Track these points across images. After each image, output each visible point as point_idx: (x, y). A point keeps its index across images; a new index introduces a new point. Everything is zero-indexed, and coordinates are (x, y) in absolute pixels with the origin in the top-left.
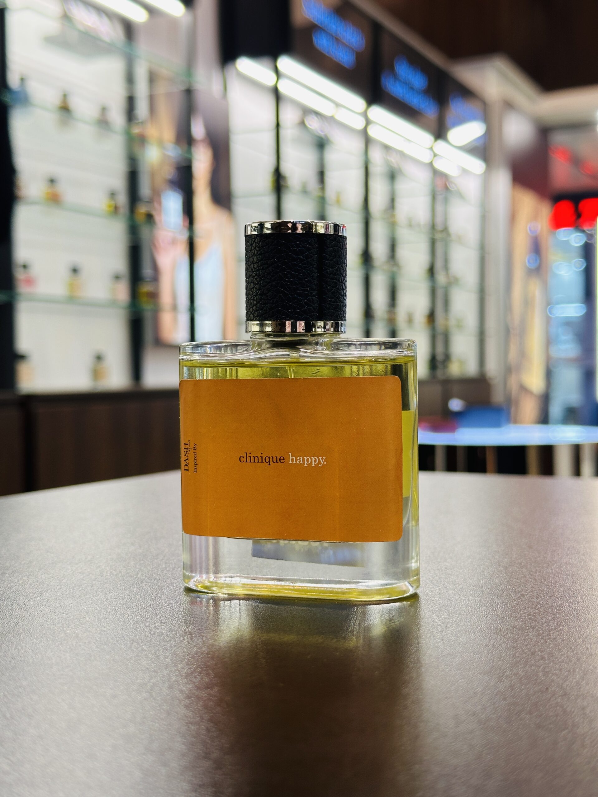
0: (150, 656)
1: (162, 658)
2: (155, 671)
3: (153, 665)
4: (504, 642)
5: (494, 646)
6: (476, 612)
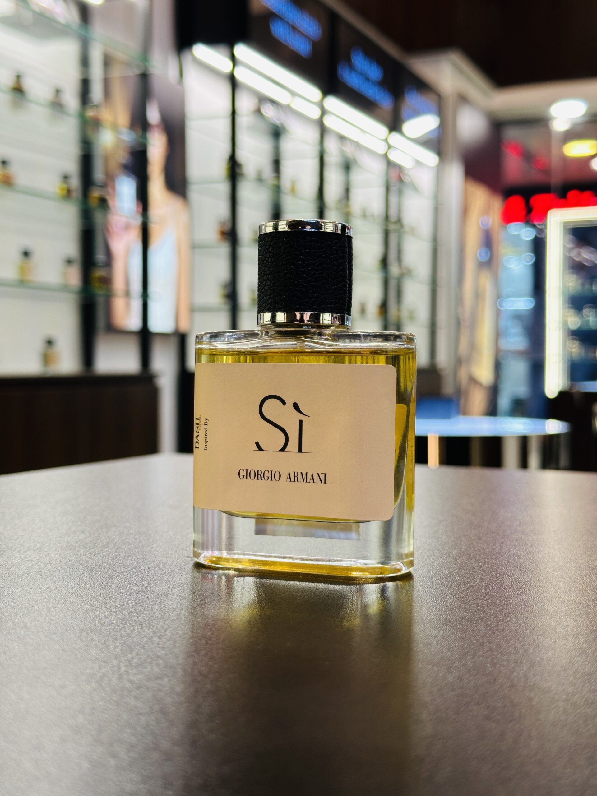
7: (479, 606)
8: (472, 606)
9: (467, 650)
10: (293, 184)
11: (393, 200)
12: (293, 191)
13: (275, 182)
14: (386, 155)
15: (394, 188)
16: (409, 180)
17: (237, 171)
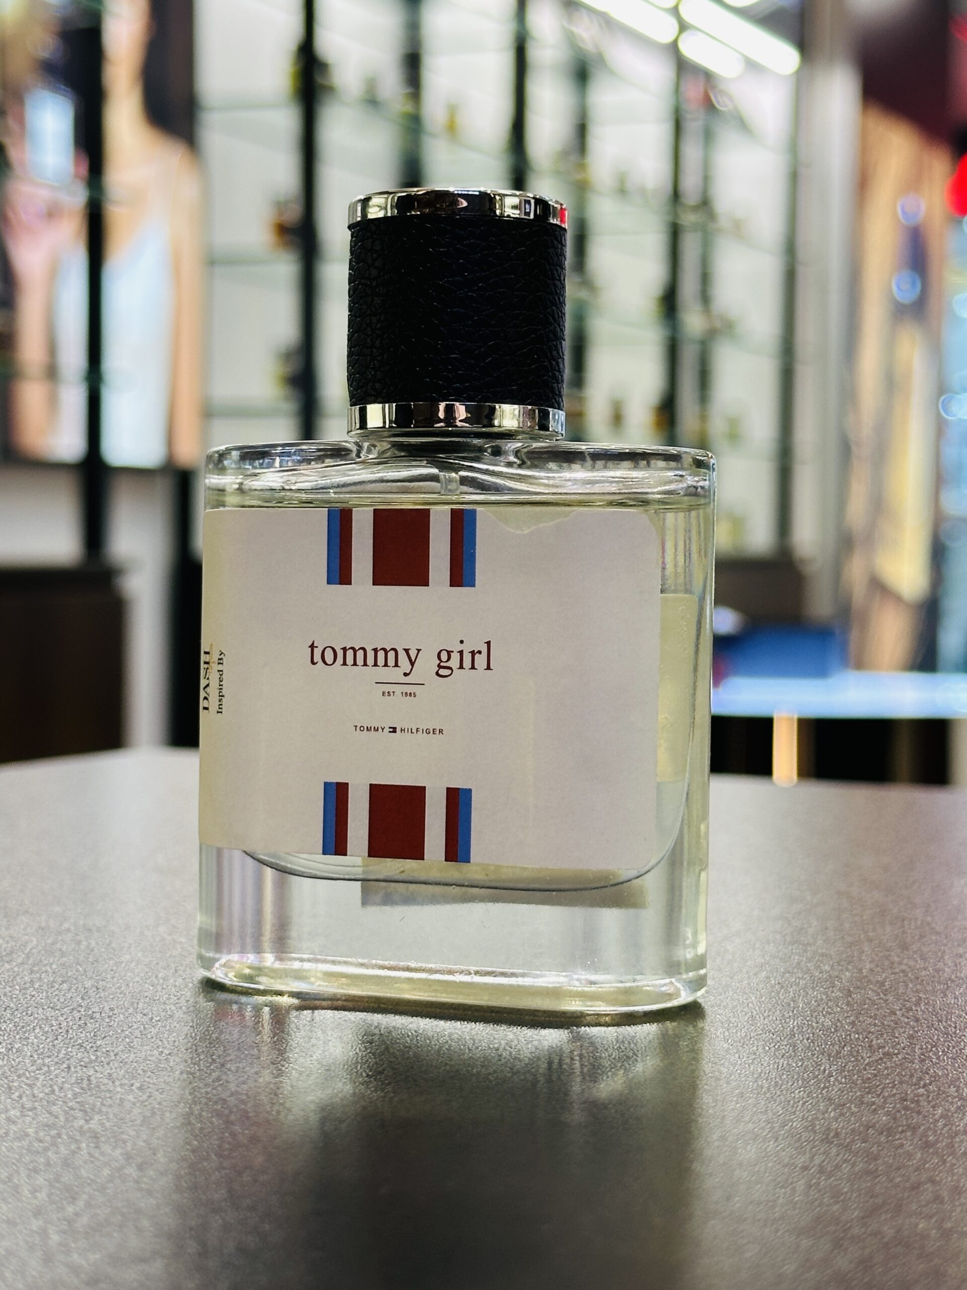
4: (845, 1161)
5: (822, 1170)
7: (906, 1100)
8: (889, 1101)
9: (879, 1201)
10: (453, 111)
11: (692, 152)
12: (452, 129)
13: (408, 108)
14: (674, 46)
15: (693, 126)
16: (731, 107)
17: (319, 80)
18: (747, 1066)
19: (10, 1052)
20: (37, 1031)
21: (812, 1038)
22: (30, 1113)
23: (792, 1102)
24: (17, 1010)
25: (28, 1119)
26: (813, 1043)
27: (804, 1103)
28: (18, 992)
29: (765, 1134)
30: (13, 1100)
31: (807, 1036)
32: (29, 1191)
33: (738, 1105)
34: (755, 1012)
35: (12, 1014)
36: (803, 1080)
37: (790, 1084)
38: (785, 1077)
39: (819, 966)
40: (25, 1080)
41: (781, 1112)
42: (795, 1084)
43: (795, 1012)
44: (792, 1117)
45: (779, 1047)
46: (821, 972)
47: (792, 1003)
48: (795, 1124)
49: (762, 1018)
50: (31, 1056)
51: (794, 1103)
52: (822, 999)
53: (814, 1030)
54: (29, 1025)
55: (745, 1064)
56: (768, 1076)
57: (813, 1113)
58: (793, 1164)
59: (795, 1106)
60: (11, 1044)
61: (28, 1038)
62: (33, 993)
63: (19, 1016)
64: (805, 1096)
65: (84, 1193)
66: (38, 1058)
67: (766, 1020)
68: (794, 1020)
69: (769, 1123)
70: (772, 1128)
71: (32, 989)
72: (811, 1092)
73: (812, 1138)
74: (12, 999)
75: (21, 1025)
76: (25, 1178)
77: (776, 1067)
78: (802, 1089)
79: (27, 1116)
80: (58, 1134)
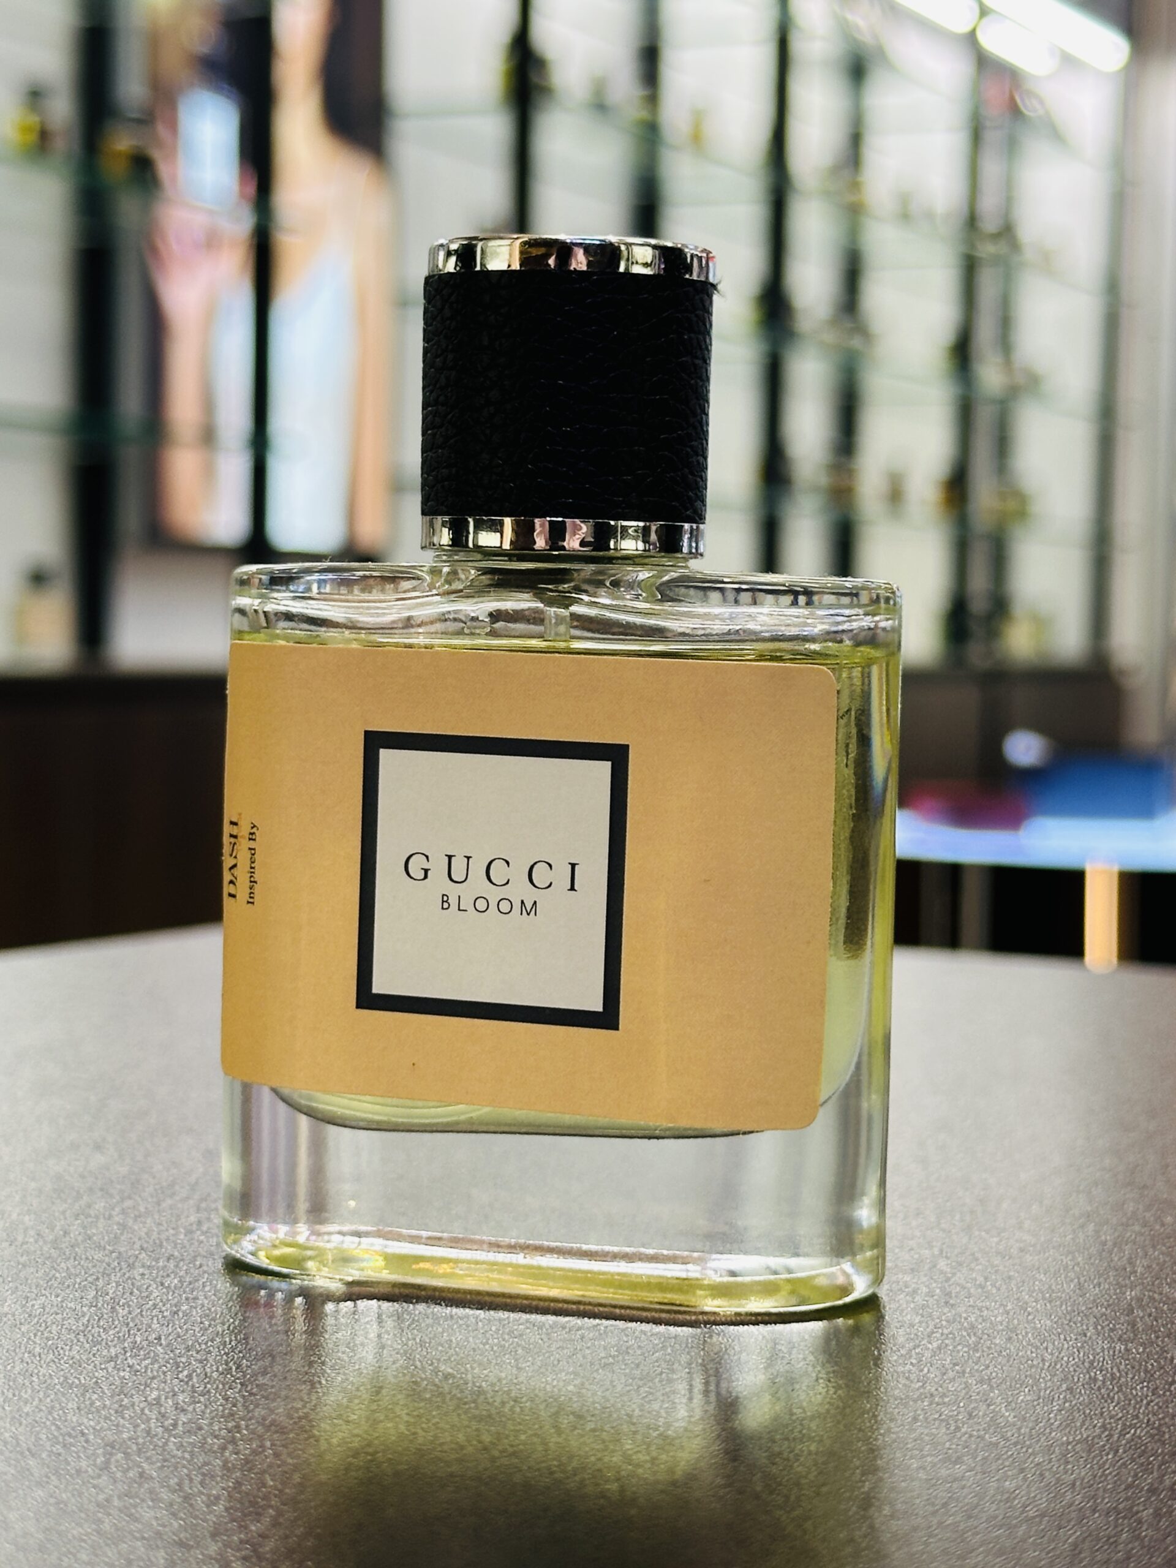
0: (165, 1495)
1: (199, 1501)
2: (182, 1544)
3: (176, 1525)
6: (1116, 1389)
10: (698, 119)
11: (992, 168)
12: (697, 140)
13: (644, 114)
14: (972, 37)
15: (992, 137)
16: (1041, 112)
17: (534, 78)
18: (1075, 1350)
19: (176, 1317)
20: (207, 1289)
21: (1154, 1314)
22: (202, 1399)
23: (1132, 1402)
24: (182, 1260)
25: (199, 1407)
26: (1157, 1321)
27: (1148, 1404)
28: (182, 1237)
29: (1101, 1443)
30: (182, 1381)
31: (1148, 1311)
32: (203, 1502)
33: (1067, 1405)
34: (1082, 1279)
35: (177, 1266)
36: (1146, 1371)
37: (1130, 1376)
38: (1122, 1367)
39: (1159, 1217)
40: (195, 1355)
41: (1120, 1415)
42: (1136, 1377)
43: (1132, 1278)
44: (1135, 1421)
45: (1114, 1325)
46: (1163, 1225)
47: (1127, 1266)
48: (1138, 1431)
49: (1091, 1286)
50: (201, 1323)
51: (1137, 1403)
52: (1165, 1262)
53: (1157, 1304)
54: (198, 1280)
55: (1073, 1348)
56: (1103, 1365)
57: (1160, 1416)
58: (1138, 1485)
59: (1138, 1406)
60: (176, 1306)
61: (198, 1299)
62: (202, 1238)
63: (185, 1268)
64: (1150, 1394)
65: (271, 1507)
66: (210, 1326)
67: (1097, 1289)
68: (1131, 1291)
69: (1106, 1429)
70: (1110, 1436)
71: (199, 1233)
72: (1157, 1388)
73: (1160, 1451)
74: (176, 1244)
75: (188, 1280)
76: (199, 1486)
77: (1111, 1353)
78: (1145, 1384)
79: (199, 1402)
80: (236, 1427)
